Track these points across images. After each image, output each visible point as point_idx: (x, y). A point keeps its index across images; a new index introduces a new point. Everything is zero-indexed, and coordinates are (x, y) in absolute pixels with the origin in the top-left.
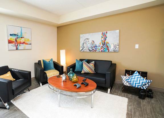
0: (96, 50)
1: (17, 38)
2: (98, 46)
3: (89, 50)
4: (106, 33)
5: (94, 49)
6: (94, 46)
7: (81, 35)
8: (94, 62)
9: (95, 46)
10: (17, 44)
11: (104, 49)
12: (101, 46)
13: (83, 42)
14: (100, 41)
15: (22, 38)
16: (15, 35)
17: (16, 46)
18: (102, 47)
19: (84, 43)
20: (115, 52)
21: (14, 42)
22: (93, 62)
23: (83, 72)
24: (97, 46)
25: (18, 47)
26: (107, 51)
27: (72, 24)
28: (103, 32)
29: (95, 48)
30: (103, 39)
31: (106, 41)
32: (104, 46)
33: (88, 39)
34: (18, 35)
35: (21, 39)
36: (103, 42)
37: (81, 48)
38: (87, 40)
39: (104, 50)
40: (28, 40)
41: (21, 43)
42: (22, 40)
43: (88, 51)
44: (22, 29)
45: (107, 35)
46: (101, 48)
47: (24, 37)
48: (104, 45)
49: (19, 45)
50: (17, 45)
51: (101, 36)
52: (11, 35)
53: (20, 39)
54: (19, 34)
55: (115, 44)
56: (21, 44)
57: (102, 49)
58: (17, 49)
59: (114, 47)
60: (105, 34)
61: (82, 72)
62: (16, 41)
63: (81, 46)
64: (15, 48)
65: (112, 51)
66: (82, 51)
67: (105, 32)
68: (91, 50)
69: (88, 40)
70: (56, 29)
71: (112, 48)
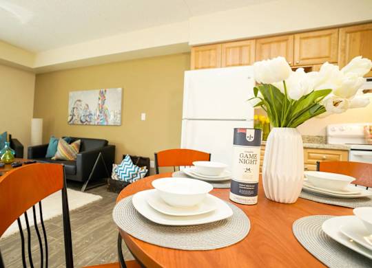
0: (90, 122)
2: (93, 114)
3: (81, 121)
4: (105, 91)
7: (71, 94)
9: (89, 115)
11: (101, 120)
12: (97, 115)
13: (73, 107)
14: (96, 106)
18: (99, 116)
19: (74, 108)
20: (115, 125)
22: (79, 141)
24: (91, 114)
26: (106, 123)
28: (101, 90)
29: (90, 117)
30: (100, 102)
32: (101, 115)
33: (79, 101)
36: (100, 108)
37: (70, 118)
38: (78, 102)
43: (80, 123)
45: (105, 96)
46: (97, 119)
48: (101, 113)
55: (115, 112)
57: (99, 121)
60: (104, 93)
63: (70, 113)
65: (112, 124)
66: (71, 122)
68: (84, 121)
69: (80, 103)
70: (34, 77)
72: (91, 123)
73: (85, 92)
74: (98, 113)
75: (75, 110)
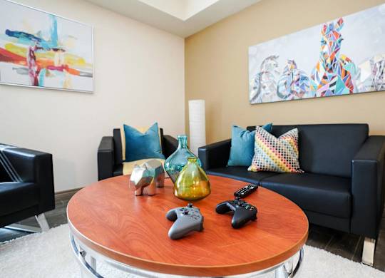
0: (302, 93)
1: (37, 48)
2: (309, 76)
3: (279, 94)
4: (340, 22)
5: (295, 88)
6: (296, 78)
8: (296, 130)
9: (298, 80)
10: (35, 69)
11: (331, 86)
12: (321, 76)
13: (258, 71)
14: (318, 58)
15: (56, 50)
16: (28, 36)
17: (31, 73)
18: (325, 77)
19: (261, 74)
20: (377, 91)
21: (24, 59)
22: (295, 132)
23: (253, 168)
24: (305, 78)
25: (39, 78)
26: (347, 90)
27: (224, 21)
28: (328, 24)
29: (300, 84)
30: (326, 49)
31: (340, 52)
32: (332, 74)
33: (273, 58)
34: (39, 40)
35: (53, 56)
36: (329, 61)
37: (253, 93)
38: (270, 61)
39: (334, 88)
40: (81, 60)
41: (51, 67)
42: (58, 59)
43: (277, 99)
44: (55, 23)
45: (340, 32)
46: (322, 84)
47: (64, 51)
48: (331, 70)
49: (43, 71)
50: (38, 72)
51: (320, 37)
52: (9, 33)
53: (49, 54)
54: (46, 37)
55: (376, 61)
56: (51, 69)
57: (326, 88)
58: (36, 83)
59: (374, 72)
60: (336, 26)
61: (249, 169)
62: (33, 57)
63: (252, 83)
64: (27, 80)
65: (368, 89)
66: (258, 100)
67: (335, 22)
68: (286, 93)
69: (273, 62)
71: (363, 79)
72: (305, 96)
73: (284, 38)
74: (322, 72)
75: (263, 76)
